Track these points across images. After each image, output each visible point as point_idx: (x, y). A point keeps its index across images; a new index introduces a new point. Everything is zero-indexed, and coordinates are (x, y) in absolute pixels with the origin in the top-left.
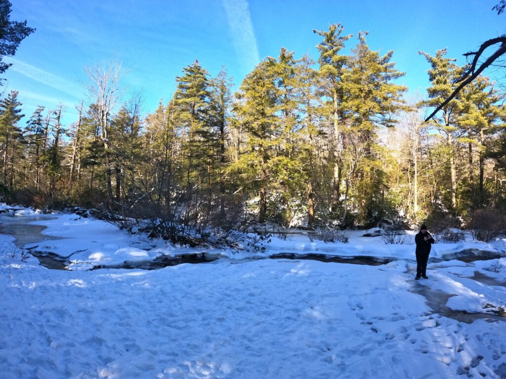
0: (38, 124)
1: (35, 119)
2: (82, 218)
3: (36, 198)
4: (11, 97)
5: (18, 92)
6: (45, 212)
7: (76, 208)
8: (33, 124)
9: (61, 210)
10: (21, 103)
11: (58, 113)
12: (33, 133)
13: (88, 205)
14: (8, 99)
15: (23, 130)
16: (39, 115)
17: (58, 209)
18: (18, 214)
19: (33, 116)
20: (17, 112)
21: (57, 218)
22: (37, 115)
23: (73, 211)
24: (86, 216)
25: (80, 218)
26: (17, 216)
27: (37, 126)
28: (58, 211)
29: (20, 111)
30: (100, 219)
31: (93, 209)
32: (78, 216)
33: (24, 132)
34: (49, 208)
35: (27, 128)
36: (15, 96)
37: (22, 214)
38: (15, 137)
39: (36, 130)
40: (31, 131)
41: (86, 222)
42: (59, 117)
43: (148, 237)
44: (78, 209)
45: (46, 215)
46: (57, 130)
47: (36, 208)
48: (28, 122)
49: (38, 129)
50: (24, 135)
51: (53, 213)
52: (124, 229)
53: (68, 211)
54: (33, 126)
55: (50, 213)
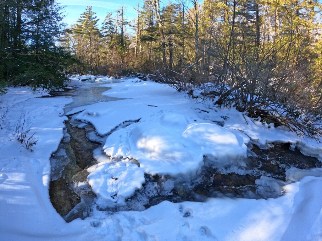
0: (110, 24)
1: (107, 21)
2: (142, 81)
3: (110, 69)
4: (88, 11)
5: (92, 6)
6: (116, 78)
7: (138, 74)
8: (106, 24)
9: (128, 76)
10: (95, 12)
11: (121, 11)
12: (107, 30)
13: (148, 71)
14: (87, 12)
15: (100, 30)
16: (110, 19)
17: (126, 76)
18: (98, 80)
19: (106, 20)
20: (93, 18)
21: (123, 81)
22: (108, 18)
23: (137, 76)
24: (145, 80)
25: (140, 81)
26: (96, 82)
27: (109, 25)
28: (125, 77)
29: (95, 18)
30: (156, 82)
31: (151, 75)
32: (139, 80)
33: (101, 31)
34: (119, 75)
35: (102, 28)
36: (90, 9)
37: (101, 80)
38: (95, 34)
39: (109, 28)
40: (105, 29)
41: (145, 84)
42: (122, 14)
43: (215, 104)
44: (139, 75)
45: (116, 80)
46: (122, 23)
47: (110, 76)
48: (102, 24)
49: (110, 27)
50: (101, 32)
51: (121, 78)
52: (182, 92)
53: (132, 77)
54: (107, 25)
55: (119, 78)
